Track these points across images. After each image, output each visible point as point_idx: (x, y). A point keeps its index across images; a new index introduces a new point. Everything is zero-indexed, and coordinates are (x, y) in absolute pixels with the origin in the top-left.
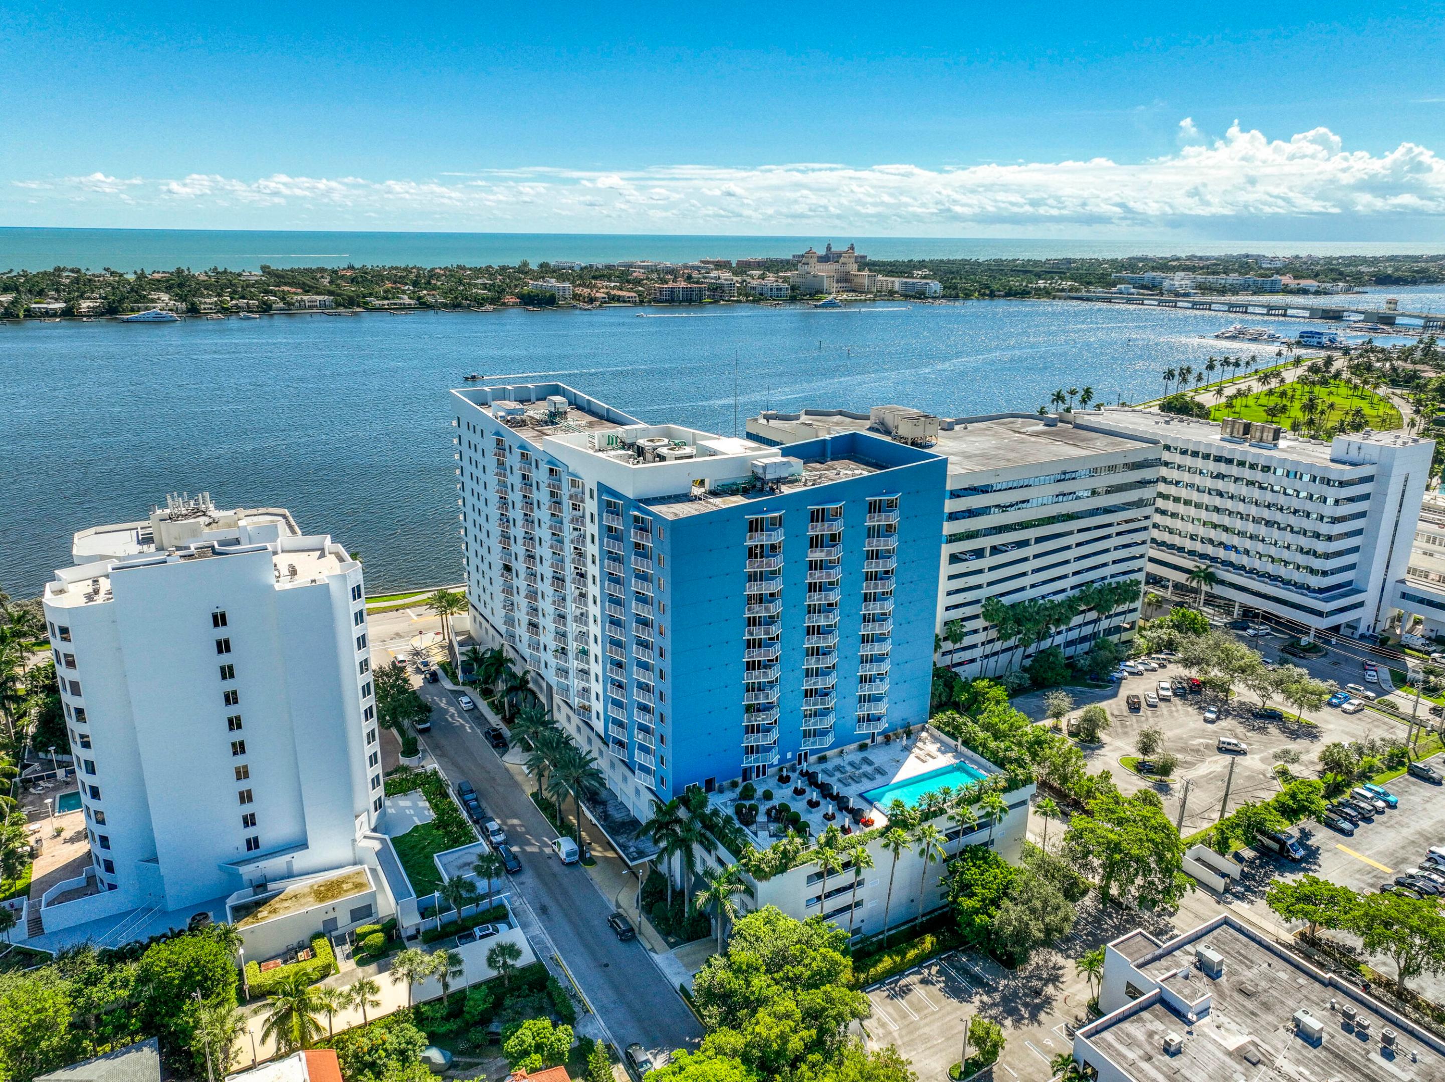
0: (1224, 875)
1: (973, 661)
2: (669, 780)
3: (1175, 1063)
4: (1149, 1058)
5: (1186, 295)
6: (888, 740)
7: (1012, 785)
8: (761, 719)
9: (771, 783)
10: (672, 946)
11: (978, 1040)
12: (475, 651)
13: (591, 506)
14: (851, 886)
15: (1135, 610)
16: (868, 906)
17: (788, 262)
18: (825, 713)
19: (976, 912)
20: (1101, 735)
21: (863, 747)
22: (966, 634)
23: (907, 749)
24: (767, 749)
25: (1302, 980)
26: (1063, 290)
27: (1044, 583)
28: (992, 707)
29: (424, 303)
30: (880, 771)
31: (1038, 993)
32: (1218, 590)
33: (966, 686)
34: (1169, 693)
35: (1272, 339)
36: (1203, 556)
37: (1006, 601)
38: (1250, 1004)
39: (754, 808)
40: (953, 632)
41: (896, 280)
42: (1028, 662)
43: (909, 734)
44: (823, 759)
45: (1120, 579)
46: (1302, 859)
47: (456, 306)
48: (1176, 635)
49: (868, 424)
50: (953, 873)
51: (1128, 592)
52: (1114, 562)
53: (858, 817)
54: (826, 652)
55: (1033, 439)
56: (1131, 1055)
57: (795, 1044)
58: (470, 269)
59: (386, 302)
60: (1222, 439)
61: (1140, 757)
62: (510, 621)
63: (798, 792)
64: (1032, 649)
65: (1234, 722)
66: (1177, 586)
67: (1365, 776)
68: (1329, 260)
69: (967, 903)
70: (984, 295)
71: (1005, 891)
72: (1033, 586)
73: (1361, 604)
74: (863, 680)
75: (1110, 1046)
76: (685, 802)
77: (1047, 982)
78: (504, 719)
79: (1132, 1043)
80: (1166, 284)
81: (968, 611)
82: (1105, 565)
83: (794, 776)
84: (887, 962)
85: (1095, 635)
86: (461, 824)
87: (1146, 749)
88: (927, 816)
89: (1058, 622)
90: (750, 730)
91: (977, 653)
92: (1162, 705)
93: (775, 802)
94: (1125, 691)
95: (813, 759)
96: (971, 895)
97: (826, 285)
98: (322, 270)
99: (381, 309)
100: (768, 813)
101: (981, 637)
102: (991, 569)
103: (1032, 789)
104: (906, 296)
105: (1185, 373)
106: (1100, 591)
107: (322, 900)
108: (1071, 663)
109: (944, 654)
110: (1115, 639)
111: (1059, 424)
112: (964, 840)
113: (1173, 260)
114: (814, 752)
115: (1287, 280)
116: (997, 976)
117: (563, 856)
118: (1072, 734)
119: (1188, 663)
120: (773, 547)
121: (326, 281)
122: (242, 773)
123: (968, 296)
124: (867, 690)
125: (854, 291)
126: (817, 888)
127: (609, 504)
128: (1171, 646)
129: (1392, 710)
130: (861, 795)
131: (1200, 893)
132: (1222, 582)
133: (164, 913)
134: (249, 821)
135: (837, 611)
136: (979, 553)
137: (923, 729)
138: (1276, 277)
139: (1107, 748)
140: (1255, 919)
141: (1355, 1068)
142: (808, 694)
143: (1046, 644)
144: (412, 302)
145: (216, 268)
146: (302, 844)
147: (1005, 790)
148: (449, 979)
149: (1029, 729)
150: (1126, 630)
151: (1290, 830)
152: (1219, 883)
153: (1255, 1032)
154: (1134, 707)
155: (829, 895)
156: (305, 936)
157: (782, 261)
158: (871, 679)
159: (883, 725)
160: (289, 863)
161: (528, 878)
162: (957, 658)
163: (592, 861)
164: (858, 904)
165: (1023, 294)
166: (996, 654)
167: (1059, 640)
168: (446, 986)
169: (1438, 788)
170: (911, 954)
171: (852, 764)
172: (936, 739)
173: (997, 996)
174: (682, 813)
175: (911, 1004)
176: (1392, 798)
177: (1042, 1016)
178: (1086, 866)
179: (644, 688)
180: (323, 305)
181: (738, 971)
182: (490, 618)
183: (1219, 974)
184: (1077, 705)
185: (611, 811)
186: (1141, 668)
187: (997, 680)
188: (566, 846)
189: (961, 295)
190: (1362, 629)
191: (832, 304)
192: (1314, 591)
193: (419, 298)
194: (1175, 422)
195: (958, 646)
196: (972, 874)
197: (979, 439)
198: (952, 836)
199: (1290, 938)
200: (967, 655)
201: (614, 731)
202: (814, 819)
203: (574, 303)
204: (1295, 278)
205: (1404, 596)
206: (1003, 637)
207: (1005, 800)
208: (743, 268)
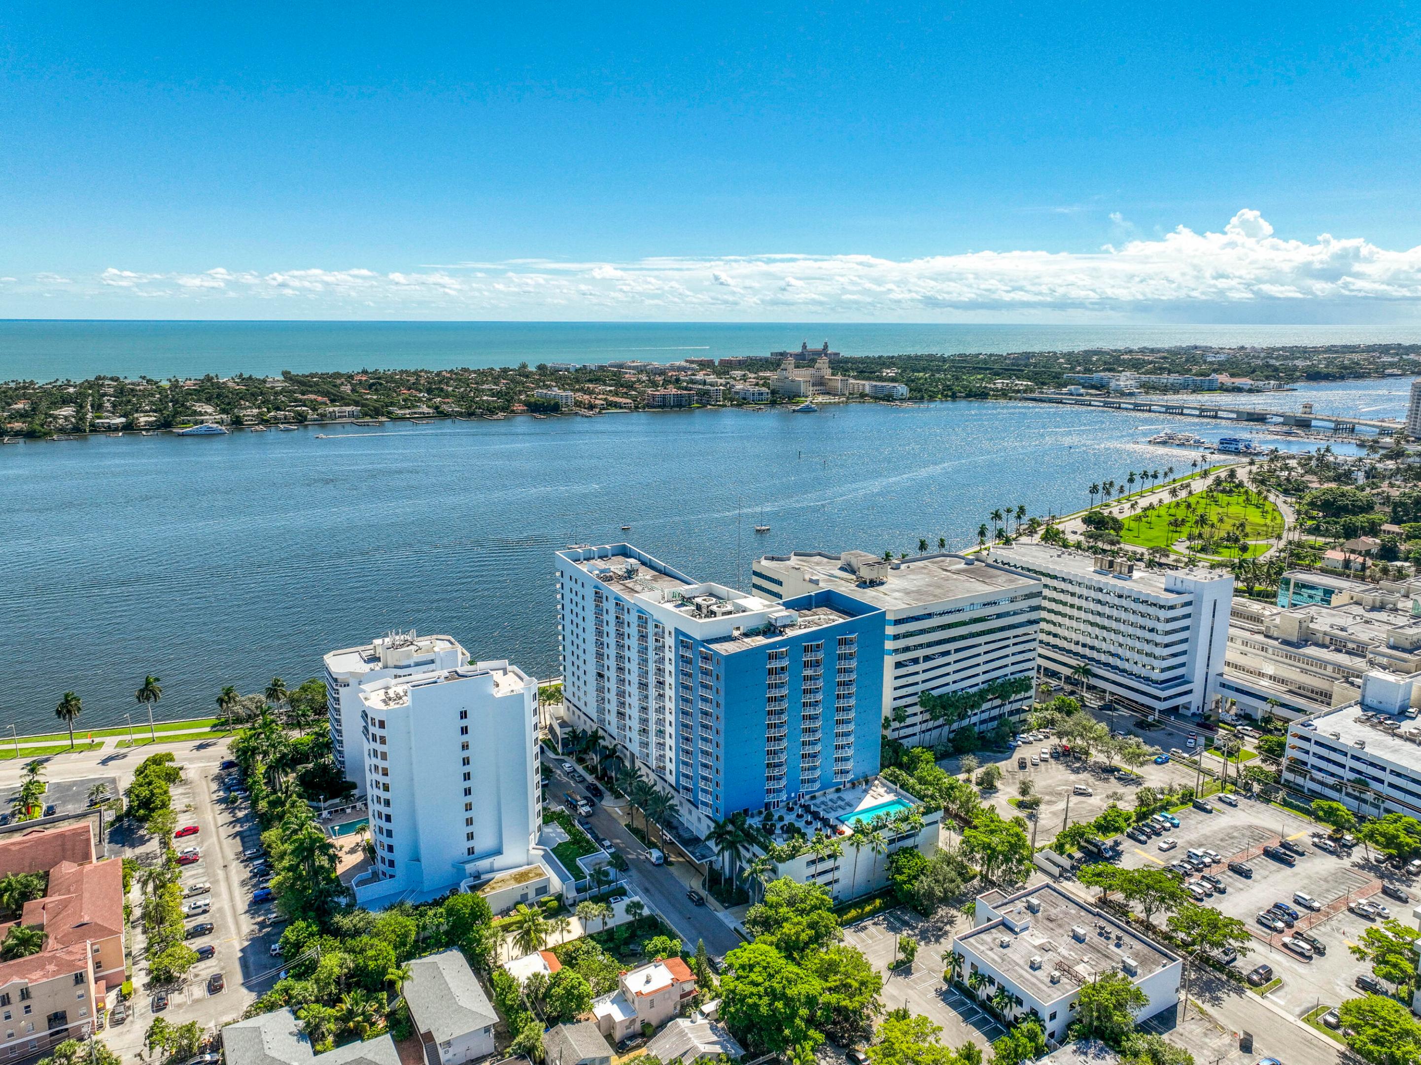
0: (1059, 866)
1: (914, 734)
2: (722, 809)
3: (1005, 951)
4: (992, 949)
5: (1131, 394)
6: (854, 786)
7: (928, 811)
8: (776, 772)
9: (783, 812)
10: (726, 908)
11: (903, 948)
12: (574, 732)
13: (670, 641)
14: (832, 870)
15: (1030, 697)
16: (842, 882)
17: (767, 360)
18: (814, 768)
19: (905, 882)
20: (998, 784)
21: (838, 790)
22: (908, 716)
23: (866, 791)
24: (779, 791)
25: (1083, 913)
26: (1018, 391)
27: (963, 680)
28: (923, 766)
29: (442, 412)
30: (849, 805)
31: (941, 930)
32: (1093, 681)
33: (907, 752)
34: (1047, 756)
35: (1198, 444)
36: (1084, 657)
37: (935, 693)
38: (1051, 925)
39: (773, 825)
40: (899, 715)
41: (866, 383)
42: (952, 736)
43: (867, 782)
44: (813, 798)
45: (1017, 676)
46: (1111, 858)
47: (470, 414)
48: (1057, 716)
49: (839, 564)
50: (892, 863)
51: (1023, 685)
52: (1013, 664)
53: (835, 830)
54: (813, 731)
55: (955, 576)
56: (982, 948)
57: (804, 937)
58: (475, 372)
59: (407, 411)
60: (1095, 572)
61: (1021, 798)
62: (601, 711)
63: (799, 816)
64: (955, 726)
65: (1088, 775)
66: (1068, 679)
67: (1164, 808)
68: (1270, 352)
69: (899, 878)
70: (947, 396)
71: (922, 871)
72: (954, 682)
73: (1190, 692)
74: (837, 747)
75: (972, 944)
76: (733, 823)
77: (946, 924)
78: (597, 778)
79: (983, 942)
80: (1113, 384)
81: (909, 700)
82: (1006, 666)
83: (796, 807)
84: (853, 913)
85: (1001, 716)
86: (588, 842)
87: (1024, 791)
88: (875, 829)
89: (972, 707)
90: (769, 778)
91: (917, 729)
92: (1042, 764)
93: (786, 822)
94: (1017, 756)
95: (807, 797)
96: (902, 873)
97: (803, 389)
98: (338, 375)
99: (402, 418)
100: (782, 828)
101: (919, 718)
102: (924, 671)
103: (941, 813)
104: (876, 398)
105: (1108, 488)
106: (1002, 685)
107: (519, 882)
108: (981, 736)
109: (893, 730)
110: (1014, 719)
111: (976, 563)
112: (899, 844)
113: (1126, 353)
114: (808, 793)
115: (1224, 378)
116: (917, 921)
117: (653, 860)
118: (978, 784)
119: (1060, 735)
120: (782, 669)
121: (347, 389)
122: (468, 807)
123: (932, 398)
124: (840, 754)
125: (828, 394)
126: (812, 870)
127: (682, 641)
128: (1052, 722)
129: (1195, 765)
130: (837, 818)
131: (1039, 873)
132: (1096, 676)
133: (422, 892)
134: (470, 836)
135: (821, 706)
136: (915, 661)
137: (876, 779)
138: (1214, 376)
139: (1000, 793)
140: (1074, 891)
141: (1099, 952)
142: (804, 756)
143: (965, 723)
144: (431, 411)
145: (241, 375)
146: (499, 852)
147: (924, 814)
148: (607, 919)
149: (947, 781)
150: (1025, 711)
151: (1108, 841)
152: (1056, 871)
153: (1051, 937)
154: (1022, 765)
155: (820, 874)
156: (510, 903)
157: (761, 360)
158: (843, 747)
159: (851, 776)
160: (492, 863)
161: (633, 872)
162: (902, 733)
163: (671, 864)
164: (836, 881)
165: (982, 395)
166: (930, 730)
167: (974, 719)
168: (605, 923)
169: (1209, 815)
170: (868, 909)
171: (831, 800)
172: (884, 785)
173: (917, 931)
174: (730, 827)
175: (866, 934)
176: (1176, 821)
177: (942, 940)
178: (972, 859)
179: (705, 753)
180: (352, 415)
181: (771, 907)
182: (583, 708)
183: (1038, 911)
184: (980, 765)
185: (681, 832)
186: (1031, 739)
187: (930, 748)
188: (655, 854)
189: (926, 396)
190: (1193, 709)
191: (807, 410)
192: (1156, 682)
193: (437, 408)
194: (1066, 556)
195: (902, 724)
196: (902, 861)
197: (918, 577)
198: (891, 842)
199: (1092, 900)
200: (910, 731)
201: (683, 782)
202: (810, 831)
203: (577, 409)
204: (1232, 375)
205: (1223, 685)
206: (934, 718)
207: (923, 820)
208: (725, 367)
